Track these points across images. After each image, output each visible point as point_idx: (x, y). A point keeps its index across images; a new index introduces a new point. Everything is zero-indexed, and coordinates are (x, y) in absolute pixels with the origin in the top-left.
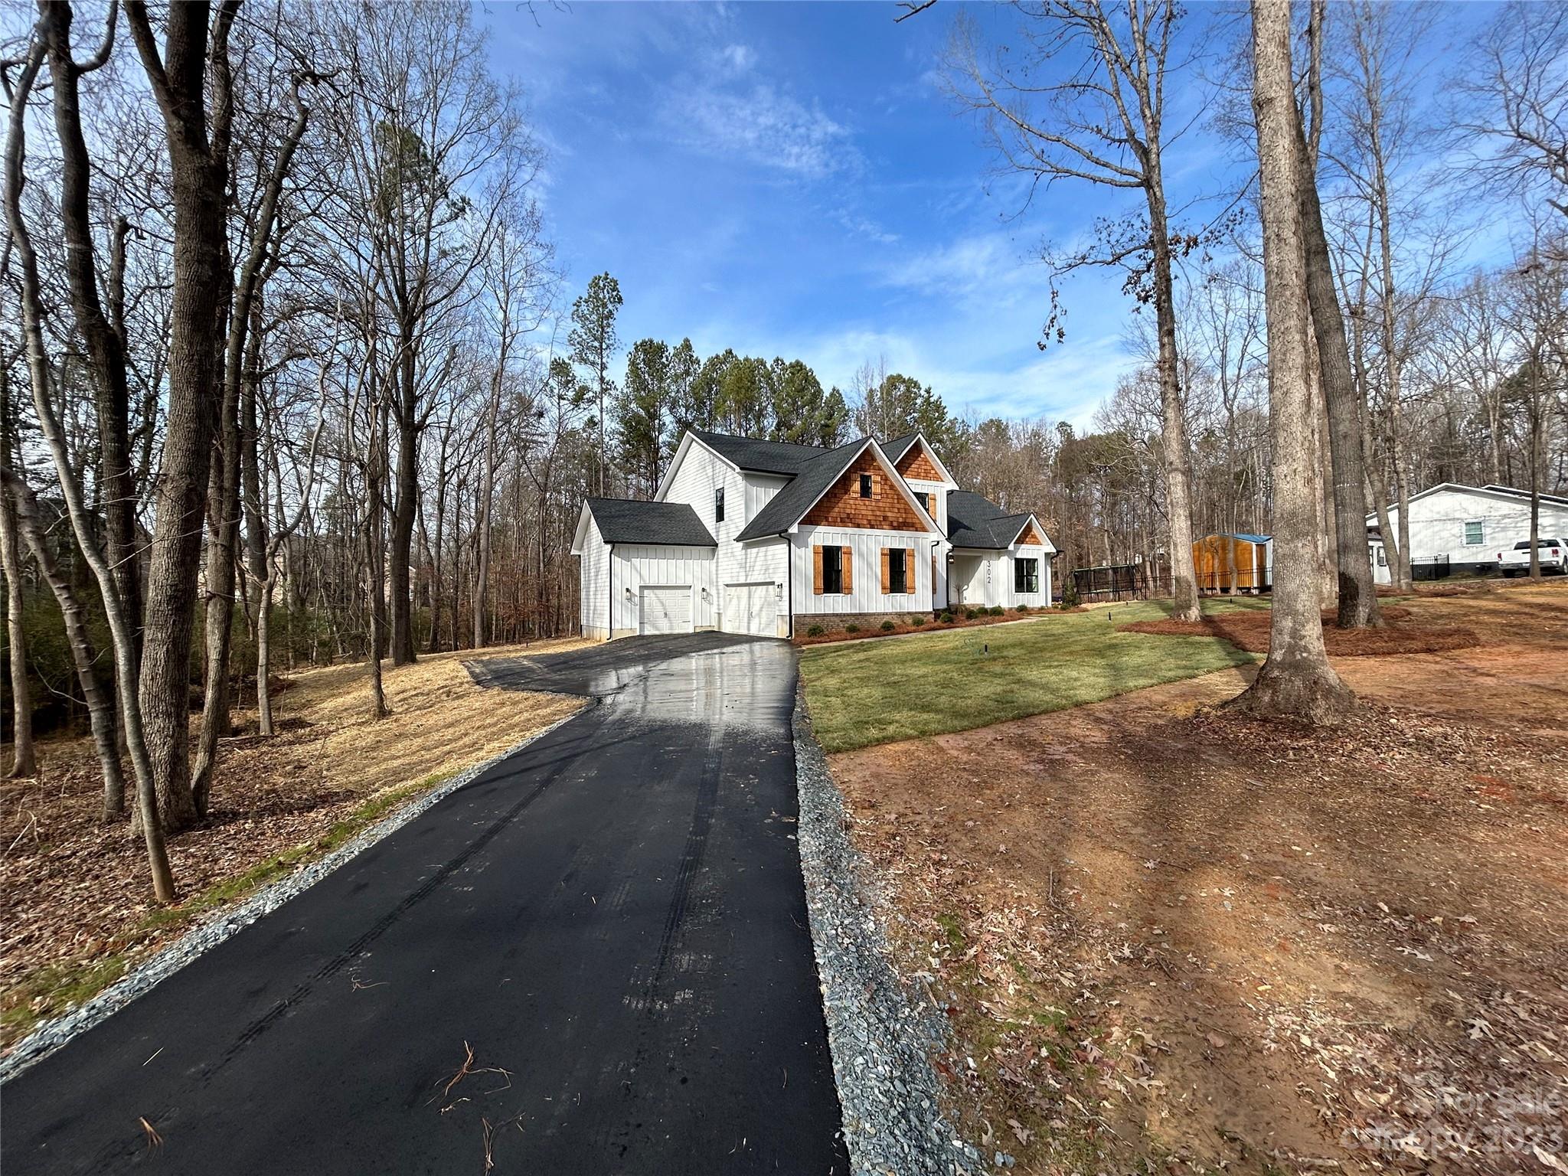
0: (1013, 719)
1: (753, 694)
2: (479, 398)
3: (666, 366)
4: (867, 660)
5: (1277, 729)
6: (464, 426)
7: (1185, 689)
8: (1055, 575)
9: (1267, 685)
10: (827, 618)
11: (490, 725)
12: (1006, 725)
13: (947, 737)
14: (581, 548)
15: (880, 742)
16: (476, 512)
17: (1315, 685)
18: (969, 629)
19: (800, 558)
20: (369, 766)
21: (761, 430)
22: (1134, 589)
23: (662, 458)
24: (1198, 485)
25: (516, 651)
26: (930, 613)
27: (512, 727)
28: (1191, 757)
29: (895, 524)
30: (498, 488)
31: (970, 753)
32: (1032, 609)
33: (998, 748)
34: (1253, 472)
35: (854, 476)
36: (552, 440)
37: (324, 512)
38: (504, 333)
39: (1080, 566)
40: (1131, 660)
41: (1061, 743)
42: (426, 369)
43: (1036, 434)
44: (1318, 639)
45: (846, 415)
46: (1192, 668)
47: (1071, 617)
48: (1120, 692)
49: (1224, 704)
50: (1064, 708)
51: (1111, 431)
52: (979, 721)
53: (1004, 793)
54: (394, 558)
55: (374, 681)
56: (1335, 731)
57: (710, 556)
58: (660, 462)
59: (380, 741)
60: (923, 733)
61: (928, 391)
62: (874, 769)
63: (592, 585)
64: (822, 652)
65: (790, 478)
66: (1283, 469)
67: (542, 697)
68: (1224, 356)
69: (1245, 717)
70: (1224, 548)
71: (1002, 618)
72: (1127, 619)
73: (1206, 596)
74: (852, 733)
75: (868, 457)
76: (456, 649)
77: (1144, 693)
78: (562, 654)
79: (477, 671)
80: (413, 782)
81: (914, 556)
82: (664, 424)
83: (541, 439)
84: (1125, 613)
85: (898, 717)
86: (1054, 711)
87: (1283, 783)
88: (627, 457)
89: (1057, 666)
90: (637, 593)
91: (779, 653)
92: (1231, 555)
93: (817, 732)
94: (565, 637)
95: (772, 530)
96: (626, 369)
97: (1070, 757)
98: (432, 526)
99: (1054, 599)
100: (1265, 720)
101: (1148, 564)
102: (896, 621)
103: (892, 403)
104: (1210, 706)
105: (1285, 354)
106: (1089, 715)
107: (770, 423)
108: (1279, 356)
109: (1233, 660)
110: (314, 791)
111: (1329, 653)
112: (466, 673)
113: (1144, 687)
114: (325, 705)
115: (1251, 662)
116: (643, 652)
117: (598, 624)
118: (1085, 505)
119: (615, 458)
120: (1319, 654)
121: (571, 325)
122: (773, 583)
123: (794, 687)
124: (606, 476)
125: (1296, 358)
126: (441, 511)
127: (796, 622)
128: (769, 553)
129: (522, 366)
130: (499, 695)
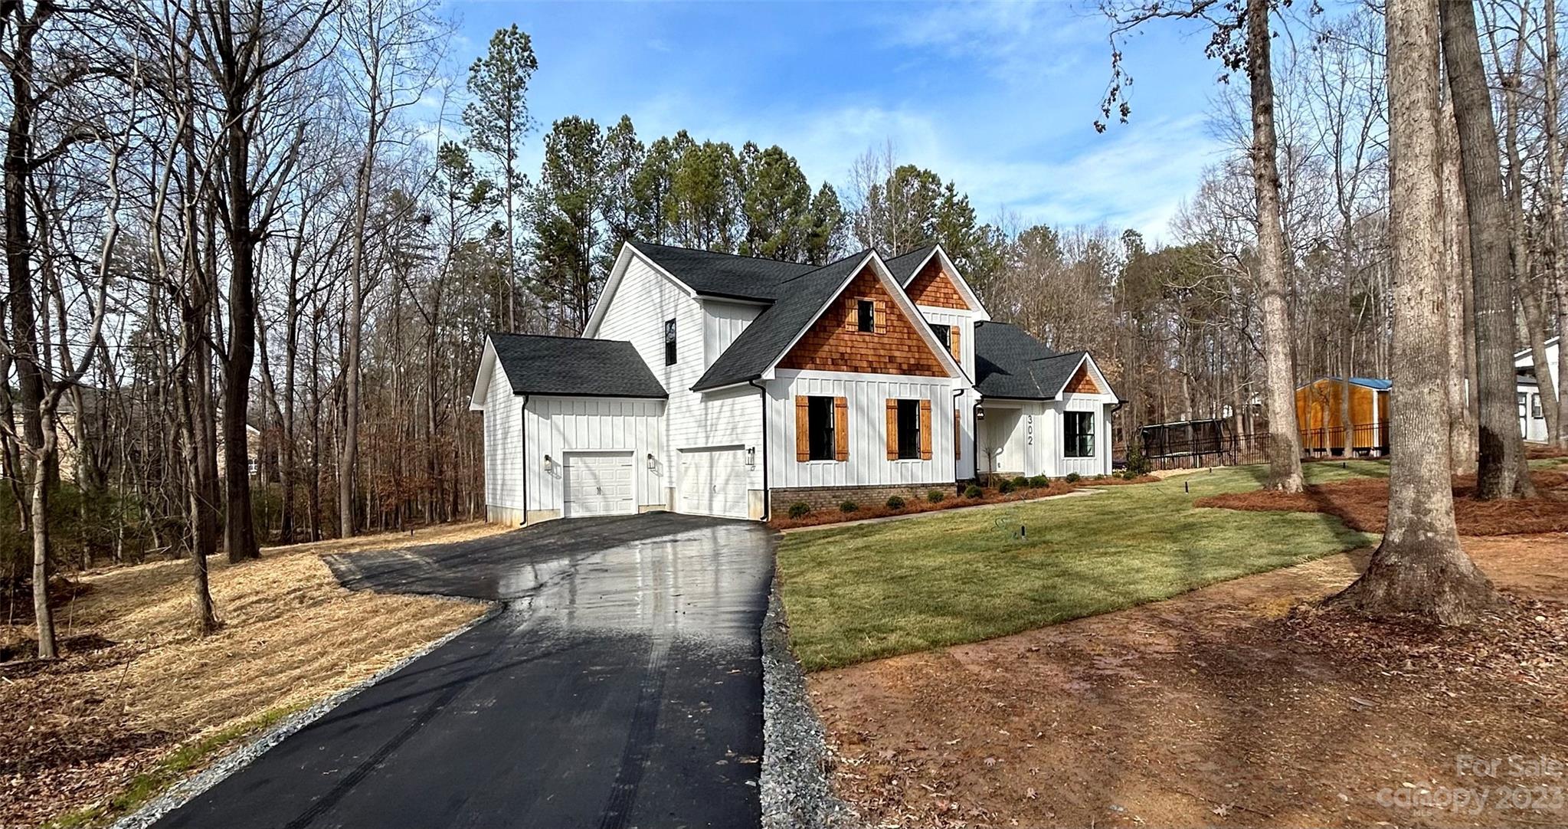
0: (1054, 623)
1: (717, 593)
2: (341, 197)
3: (596, 154)
4: (866, 547)
5: (1393, 632)
6: (322, 235)
7: (1279, 580)
8: (1117, 434)
9: (1382, 575)
10: (815, 494)
11: (357, 641)
12: (1044, 631)
13: (967, 648)
14: (483, 402)
15: (877, 656)
16: (341, 354)
17: (1442, 573)
18: (1002, 505)
19: (778, 412)
20: (189, 699)
21: (727, 240)
22: (1220, 452)
23: (593, 279)
24: (1305, 313)
25: (397, 540)
26: (952, 485)
27: (386, 642)
28: (1281, 669)
29: (905, 367)
30: (371, 320)
31: (994, 670)
32: (1087, 479)
33: (1033, 662)
34: (1376, 297)
35: (849, 303)
36: (442, 254)
37: (131, 354)
38: (373, 107)
39: (1152, 422)
40: (1210, 544)
41: (1115, 655)
42: (267, 157)
43: (1094, 246)
44: (1448, 513)
45: (842, 220)
46: (1290, 554)
47: (1137, 489)
48: (1195, 586)
49: (1327, 601)
50: (1120, 608)
51: (1193, 241)
52: (1009, 626)
53: (1037, 720)
54: (227, 415)
55: (197, 584)
56: (1465, 633)
57: (658, 412)
58: (591, 285)
59: (206, 664)
60: (935, 643)
61: (950, 189)
62: (868, 691)
63: (500, 452)
64: (807, 538)
65: (764, 306)
66: (1406, 290)
67: (428, 602)
68: (1339, 142)
69: (1353, 617)
70: (1337, 396)
71: (1047, 490)
72: (1210, 490)
73: (1313, 460)
74: (841, 645)
75: (868, 277)
76: (317, 539)
77: (1227, 587)
78: (459, 545)
79: (343, 568)
80: (248, 719)
81: (929, 409)
82: (596, 233)
83: (429, 254)
84: (1206, 483)
85: (902, 623)
86: (1108, 612)
87: (1397, 702)
88: (545, 279)
89: (1115, 553)
90: (560, 462)
91: (751, 540)
92: (1345, 406)
93: (795, 644)
94: (465, 521)
95: (740, 376)
96: (543, 158)
97: (1126, 672)
98: (279, 373)
99: (1115, 465)
100: (1378, 620)
101: (1240, 418)
102: (906, 496)
103: (903, 205)
104: (1309, 604)
105: (1410, 137)
106: (1153, 616)
107: (739, 231)
108: (1402, 140)
109: (1342, 542)
110: (109, 733)
111: (1463, 533)
112: (326, 570)
113: (1226, 580)
114: (132, 617)
115: (1365, 544)
116: (568, 540)
117: (508, 504)
118: (1159, 340)
119: (529, 279)
120: (1449, 533)
121: (465, 98)
122: (742, 447)
123: (768, 584)
124: (517, 303)
125: (1424, 143)
126: (292, 353)
127: (772, 498)
128: (737, 407)
129: (400, 154)
130: (371, 600)
